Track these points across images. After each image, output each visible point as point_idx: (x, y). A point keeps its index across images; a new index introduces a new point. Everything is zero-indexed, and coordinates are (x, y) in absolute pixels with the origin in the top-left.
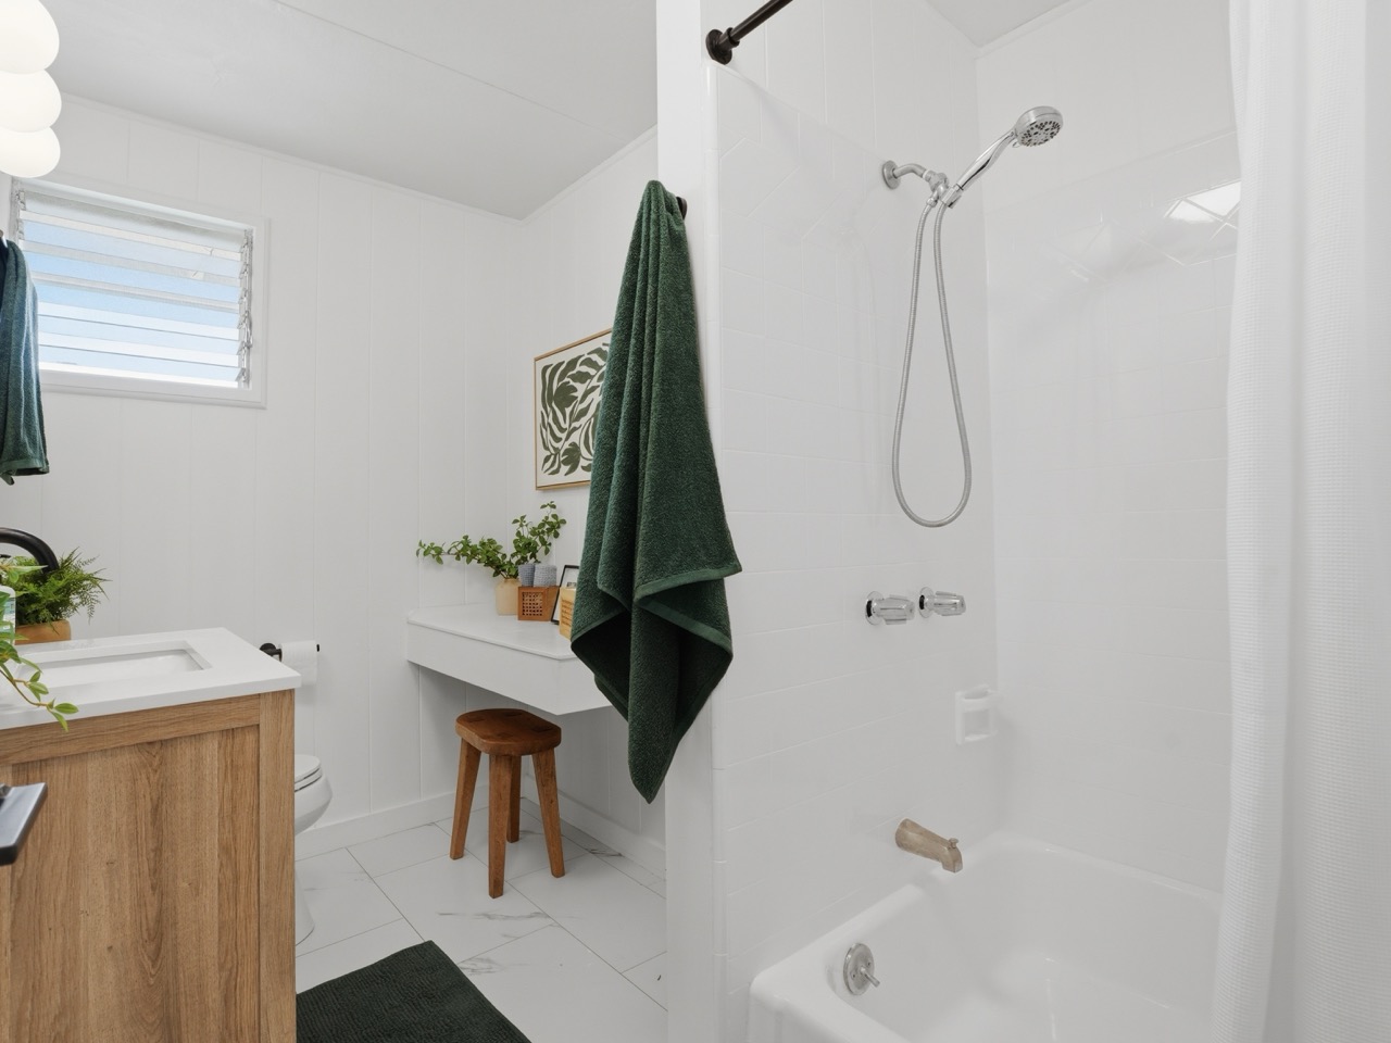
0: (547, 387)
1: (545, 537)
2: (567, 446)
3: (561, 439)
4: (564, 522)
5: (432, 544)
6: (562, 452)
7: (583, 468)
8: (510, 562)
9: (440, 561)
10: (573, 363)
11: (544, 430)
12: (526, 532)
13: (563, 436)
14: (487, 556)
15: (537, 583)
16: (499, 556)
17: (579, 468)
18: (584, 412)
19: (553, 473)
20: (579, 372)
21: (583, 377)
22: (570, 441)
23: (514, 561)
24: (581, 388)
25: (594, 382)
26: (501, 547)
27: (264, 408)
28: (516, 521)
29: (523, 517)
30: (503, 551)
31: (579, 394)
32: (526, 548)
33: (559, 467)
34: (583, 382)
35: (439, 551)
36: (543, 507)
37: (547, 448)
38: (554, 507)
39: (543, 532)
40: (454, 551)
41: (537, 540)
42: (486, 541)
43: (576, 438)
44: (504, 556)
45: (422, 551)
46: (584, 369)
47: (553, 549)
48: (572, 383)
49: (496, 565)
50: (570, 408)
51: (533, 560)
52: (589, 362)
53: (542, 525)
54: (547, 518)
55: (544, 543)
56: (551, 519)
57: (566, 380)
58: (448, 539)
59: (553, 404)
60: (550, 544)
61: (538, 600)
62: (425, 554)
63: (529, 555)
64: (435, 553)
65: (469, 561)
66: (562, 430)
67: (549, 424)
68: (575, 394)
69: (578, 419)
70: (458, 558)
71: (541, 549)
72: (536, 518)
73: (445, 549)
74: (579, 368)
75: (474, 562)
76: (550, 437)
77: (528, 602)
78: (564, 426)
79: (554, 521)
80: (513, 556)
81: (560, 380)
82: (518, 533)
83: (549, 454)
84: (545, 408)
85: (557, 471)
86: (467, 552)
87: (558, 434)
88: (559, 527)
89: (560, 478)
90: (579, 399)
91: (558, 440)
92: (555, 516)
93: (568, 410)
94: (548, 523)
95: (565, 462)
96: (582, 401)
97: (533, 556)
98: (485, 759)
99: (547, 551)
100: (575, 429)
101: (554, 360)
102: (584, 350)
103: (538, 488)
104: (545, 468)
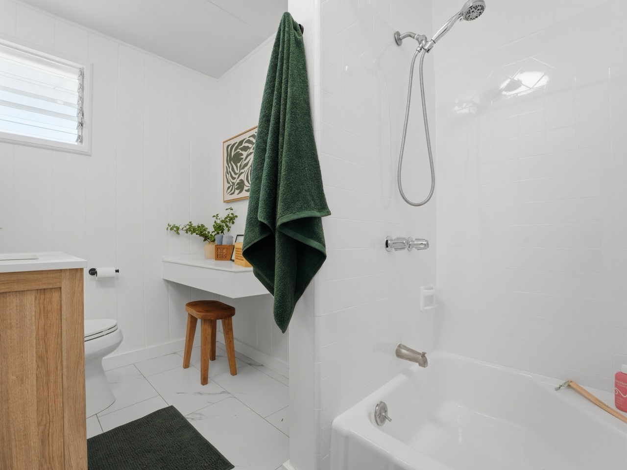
0: (229, 155)
1: (228, 224)
2: (238, 181)
3: (235, 178)
4: (236, 216)
5: (174, 225)
6: (236, 184)
7: (246, 191)
8: (211, 235)
9: (178, 233)
10: (241, 143)
11: (227, 175)
12: (219, 222)
13: (237, 176)
14: (201, 232)
15: (224, 243)
16: (207, 232)
17: (244, 191)
18: (246, 165)
19: (231, 194)
20: (244, 146)
21: (245, 149)
22: (240, 179)
23: (213, 234)
24: (245, 154)
25: (251, 150)
26: (207, 228)
27: (90, 156)
28: (214, 216)
29: (217, 215)
30: (208, 230)
31: (244, 157)
32: (219, 229)
33: (234, 191)
34: (246, 151)
35: (178, 229)
36: (227, 209)
37: (228, 183)
38: (232, 209)
39: (227, 222)
40: (185, 229)
41: (224, 225)
42: (200, 225)
43: (242, 177)
44: (209, 232)
45: (169, 228)
46: (247, 145)
47: (231, 229)
48: (241, 152)
49: (205, 236)
50: (240, 164)
51: (222, 234)
52: (249, 142)
53: (226, 218)
54: (229, 215)
55: (227, 226)
56: (231, 215)
57: (238, 150)
58: (182, 223)
59: (232, 162)
60: (230, 227)
61: (224, 251)
62: (171, 229)
63: (220, 232)
64: (175, 229)
65: (192, 234)
66: (236, 174)
67: (230, 172)
68: (242, 157)
69: (243, 168)
70: (187, 232)
71: (226, 229)
72: (223, 215)
73: (181, 228)
74: (244, 145)
75: (195, 234)
76: (230, 178)
77: (220, 252)
78: (237, 172)
79: (232, 216)
80: (212, 232)
81: (235, 151)
82: (215, 222)
83: (229, 185)
84: (228, 164)
85: (233, 193)
86: (191, 229)
87: (234, 176)
88: (234, 219)
89: (235, 196)
90: (244, 159)
91: (234, 178)
92: (232, 214)
93: (239, 165)
94: (229, 217)
95: (237, 189)
96: (245, 160)
97: (222, 232)
98: (199, 322)
99: (229, 230)
100: (242, 173)
101: (232, 142)
102: (246, 136)
103: (224, 202)
104: (228, 192)
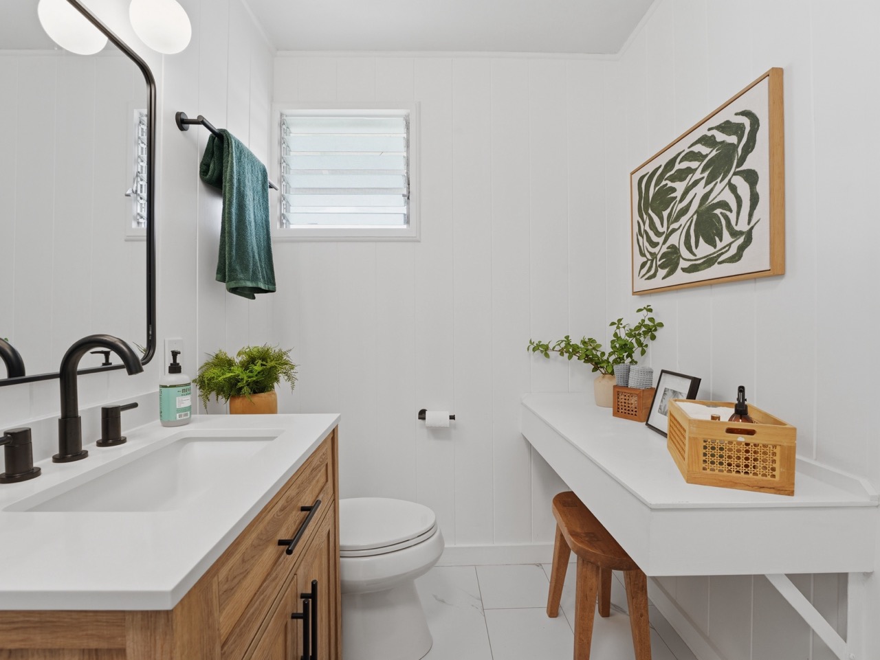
0: (643, 196)
1: (642, 339)
2: (664, 249)
3: (658, 244)
4: (661, 325)
5: (540, 342)
6: (659, 257)
7: (684, 270)
8: (607, 361)
9: (547, 355)
10: (671, 163)
11: (640, 238)
12: (622, 333)
13: (661, 240)
14: (589, 355)
15: (632, 384)
16: (599, 354)
17: (679, 270)
18: (684, 211)
19: (648, 278)
20: (679, 171)
21: (682, 175)
22: (668, 244)
23: (611, 359)
24: (680, 186)
25: (697, 175)
26: (600, 346)
27: (419, 242)
28: (613, 324)
29: (620, 320)
30: (602, 349)
31: (678, 194)
32: (623, 349)
33: (656, 271)
34: (682, 179)
35: (546, 348)
36: (640, 310)
37: (643, 254)
38: (650, 310)
39: (640, 334)
40: (558, 348)
41: (634, 341)
42: (587, 340)
43: (674, 240)
44: (603, 354)
45: (532, 347)
46: (685, 165)
47: (649, 350)
48: (670, 184)
49: (597, 363)
50: (668, 210)
51: (629, 359)
52: (692, 156)
53: (638, 328)
54: (643, 321)
55: (640, 344)
56: (647, 322)
57: (664, 183)
58: (553, 338)
59: (650, 212)
60: (647, 346)
61: (634, 400)
62: (534, 350)
63: (625, 354)
64: (542, 349)
65: (570, 358)
66: (658, 234)
67: (645, 231)
68: (673, 195)
69: (677, 219)
70: (562, 354)
71: (637, 351)
72: (633, 320)
73: (551, 347)
74: (677, 166)
75: (575, 358)
76: (646, 244)
77: (623, 400)
78: (661, 229)
79: (651, 324)
80: (610, 354)
81: (656, 185)
82: (616, 335)
83: (645, 259)
84: (641, 217)
85: (654, 276)
86: (569, 349)
87: (655, 239)
88: (656, 330)
89: (658, 282)
90: (678, 199)
91: (654, 245)
92: (651, 320)
93: (665, 214)
94: (645, 326)
95: (662, 266)
96: (681, 201)
97: (630, 355)
99: (643, 352)
100: (674, 230)
101: (649, 169)
102: (683, 147)
103: (634, 293)
104: (641, 274)
